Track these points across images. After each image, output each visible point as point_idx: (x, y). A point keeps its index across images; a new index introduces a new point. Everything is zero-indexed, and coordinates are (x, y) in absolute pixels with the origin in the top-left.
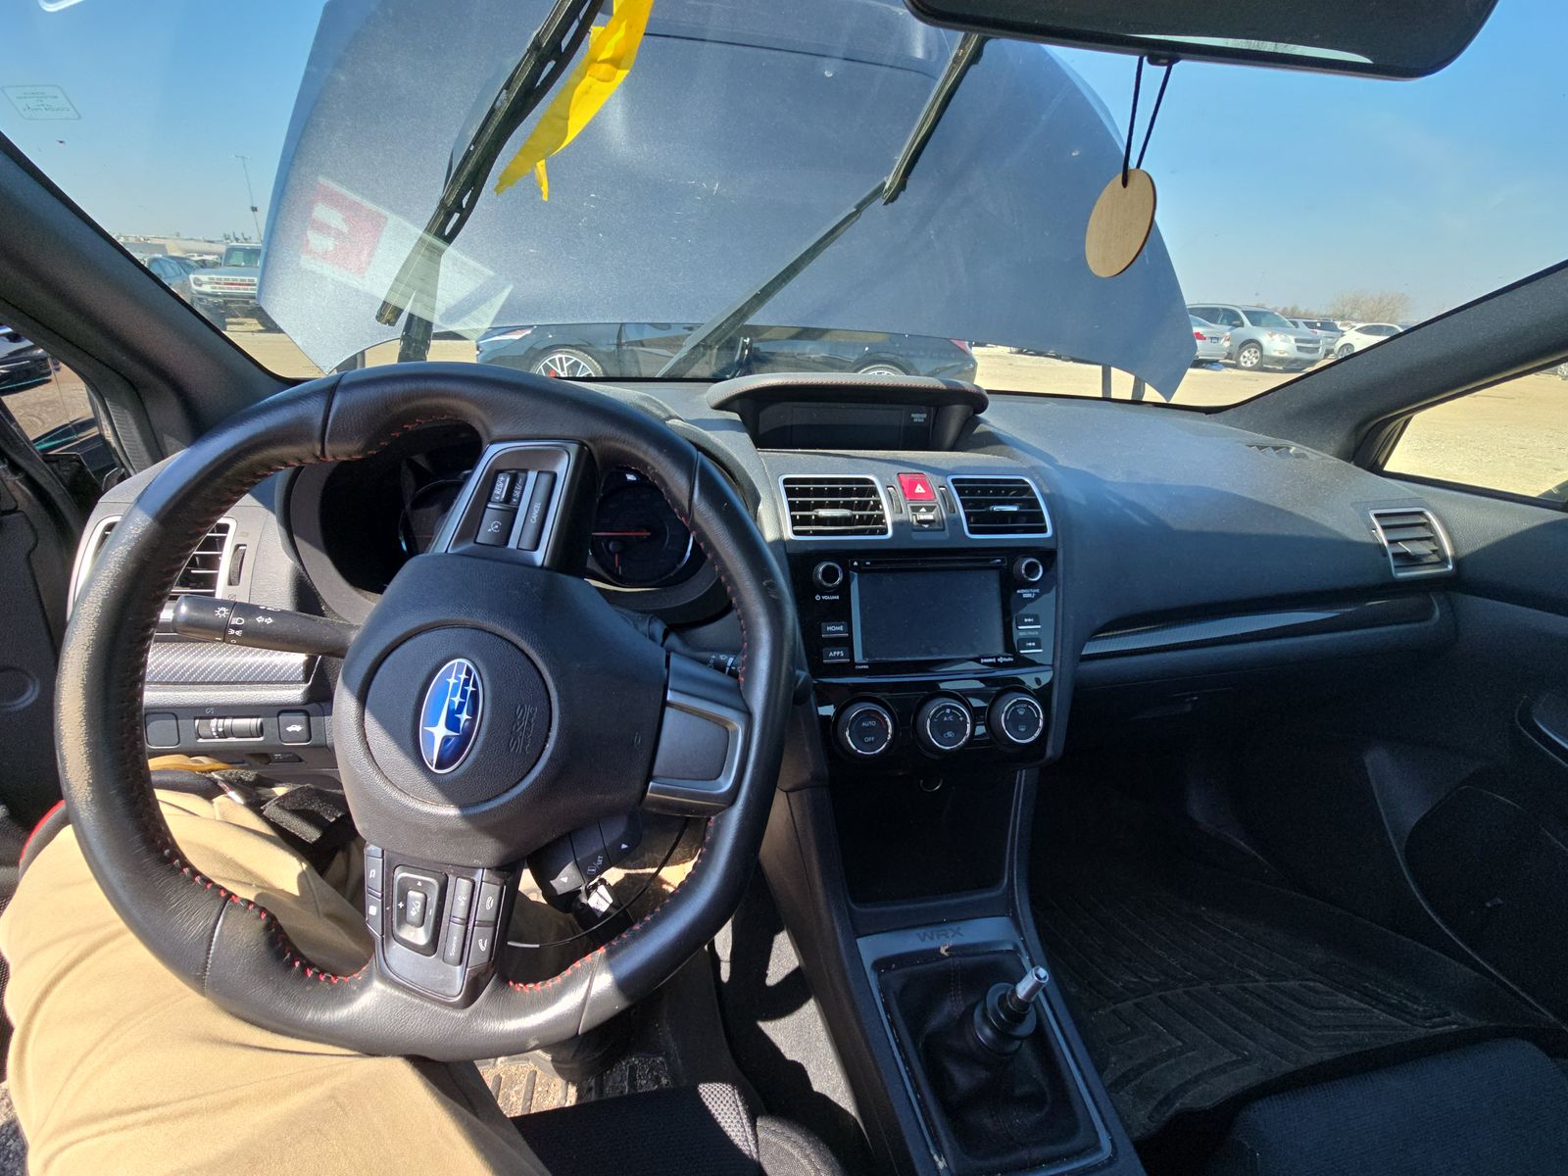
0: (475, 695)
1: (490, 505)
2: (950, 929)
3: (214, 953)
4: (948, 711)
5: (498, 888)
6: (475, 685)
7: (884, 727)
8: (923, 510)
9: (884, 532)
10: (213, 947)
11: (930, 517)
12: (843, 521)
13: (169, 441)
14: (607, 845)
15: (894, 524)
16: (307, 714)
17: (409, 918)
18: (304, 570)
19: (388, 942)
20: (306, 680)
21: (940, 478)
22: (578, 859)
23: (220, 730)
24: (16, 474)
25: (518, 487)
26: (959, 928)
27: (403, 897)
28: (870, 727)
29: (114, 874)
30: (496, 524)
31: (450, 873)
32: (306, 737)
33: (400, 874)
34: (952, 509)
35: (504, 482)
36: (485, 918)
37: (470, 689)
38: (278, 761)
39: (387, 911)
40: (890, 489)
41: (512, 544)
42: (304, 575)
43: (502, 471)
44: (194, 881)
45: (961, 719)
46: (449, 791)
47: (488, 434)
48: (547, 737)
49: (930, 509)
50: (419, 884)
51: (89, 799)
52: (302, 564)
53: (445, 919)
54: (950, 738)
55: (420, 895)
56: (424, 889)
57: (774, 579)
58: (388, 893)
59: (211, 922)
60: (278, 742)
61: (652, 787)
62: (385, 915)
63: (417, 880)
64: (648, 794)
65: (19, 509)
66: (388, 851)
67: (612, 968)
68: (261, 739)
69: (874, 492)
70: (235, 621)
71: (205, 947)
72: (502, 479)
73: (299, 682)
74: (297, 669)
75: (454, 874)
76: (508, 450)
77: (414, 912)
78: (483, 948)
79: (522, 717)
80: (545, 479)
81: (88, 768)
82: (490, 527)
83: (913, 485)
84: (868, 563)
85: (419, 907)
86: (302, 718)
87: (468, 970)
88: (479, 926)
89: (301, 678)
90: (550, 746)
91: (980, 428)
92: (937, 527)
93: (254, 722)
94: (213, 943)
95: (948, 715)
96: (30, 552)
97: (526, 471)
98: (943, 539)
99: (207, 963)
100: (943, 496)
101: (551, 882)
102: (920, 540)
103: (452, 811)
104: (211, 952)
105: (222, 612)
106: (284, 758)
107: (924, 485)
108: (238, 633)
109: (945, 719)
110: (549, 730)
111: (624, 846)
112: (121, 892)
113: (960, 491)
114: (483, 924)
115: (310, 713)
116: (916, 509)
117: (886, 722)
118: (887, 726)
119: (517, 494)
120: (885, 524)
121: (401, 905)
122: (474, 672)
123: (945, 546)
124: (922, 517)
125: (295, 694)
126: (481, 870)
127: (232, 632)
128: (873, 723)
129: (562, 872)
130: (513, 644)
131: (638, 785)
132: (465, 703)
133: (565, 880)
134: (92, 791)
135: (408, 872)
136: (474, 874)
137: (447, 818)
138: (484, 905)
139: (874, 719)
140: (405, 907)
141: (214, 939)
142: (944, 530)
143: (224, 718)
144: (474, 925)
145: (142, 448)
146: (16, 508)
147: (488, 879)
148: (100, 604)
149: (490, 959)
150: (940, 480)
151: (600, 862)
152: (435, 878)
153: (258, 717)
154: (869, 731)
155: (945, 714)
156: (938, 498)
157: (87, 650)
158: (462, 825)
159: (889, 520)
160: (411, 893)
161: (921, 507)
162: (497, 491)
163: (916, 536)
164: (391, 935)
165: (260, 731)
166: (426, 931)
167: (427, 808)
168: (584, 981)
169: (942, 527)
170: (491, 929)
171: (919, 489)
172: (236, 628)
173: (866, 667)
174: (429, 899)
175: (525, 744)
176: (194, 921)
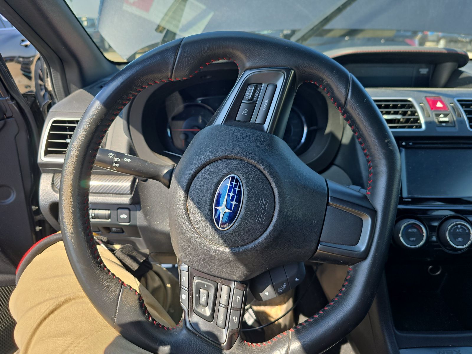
0: (240, 192)
1: (243, 101)
2: (454, 351)
3: (119, 308)
4: (459, 226)
5: (242, 292)
6: (240, 187)
7: (421, 233)
8: (442, 116)
9: (420, 127)
10: (118, 305)
11: (446, 119)
12: (396, 121)
13: (72, 86)
14: (288, 278)
15: (427, 123)
16: (129, 210)
17: (201, 302)
18: (132, 142)
19: (191, 313)
20: (131, 194)
21: (450, 99)
22: (274, 284)
23: (93, 215)
24: (12, 101)
25: (257, 92)
26: (459, 351)
27: (198, 292)
28: (413, 232)
29: (80, 267)
30: (246, 111)
31: (219, 282)
32: (128, 221)
33: (196, 281)
34: (460, 115)
35: (250, 90)
36: (236, 306)
37: (237, 189)
38: (114, 232)
39: (190, 297)
40: (422, 105)
41: (252, 120)
42: (132, 145)
43: (249, 84)
44: (109, 274)
45: (467, 231)
46: (226, 239)
47: (244, 67)
48: (273, 216)
49: (446, 115)
50: (206, 286)
51: (72, 231)
52: (132, 139)
53: (217, 305)
54: (460, 242)
55: (205, 292)
56: (207, 289)
57: (391, 140)
58: (191, 289)
59: (117, 293)
60: (116, 222)
61: (320, 248)
62: (190, 300)
63: (204, 284)
64: (318, 251)
65: (13, 116)
66: (191, 267)
67: (299, 339)
68: (109, 220)
69: (412, 106)
70: (116, 160)
71: (116, 304)
72: (250, 88)
73: (128, 194)
74: (128, 188)
75: (221, 283)
76: (254, 74)
77: (203, 300)
78: (235, 321)
79: (262, 204)
80: (270, 88)
81: (72, 217)
82: (242, 112)
83: (435, 102)
84: (411, 144)
85: (205, 297)
86: (127, 211)
87: (228, 331)
88: (233, 310)
89: (129, 192)
90: (274, 220)
91: (463, 76)
92: (451, 125)
93: (107, 212)
94: (118, 303)
95: (459, 229)
96: (16, 135)
97: (261, 84)
98: (454, 131)
99: (116, 312)
100: (453, 108)
101: (260, 294)
102: (441, 131)
103: (226, 250)
104: (118, 307)
105: (111, 155)
106: (117, 231)
107: (442, 102)
108: (117, 165)
109: (457, 231)
110: (274, 212)
111: (297, 279)
112: (82, 276)
113: (462, 105)
114: (235, 309)
115: (131, 209)
116: (438, 115)
117: (422, 230)
118: (423, 233)
119: (256, 95)
120: (420, 123)
121: (197, 295)
122: (240, 181)
123: (456, 135)
124: (442, 120)
125: (126, 200)
126: (234, 282)
127: (115, 164)
128: (415, 230)
129: (265, 290)
130: (257, 168)
131: (314, 245)
132: (235, 196)
133: (267, 294)
134: (73, 228)
135: (200, 280)
136: (230, 284)
137: (224, 252)
138: (235, 300)
139: (415, 228)
140: (199, 297)
141: (119, 301)
142: (455, 126)
143: (95, 209)
144: (231, 309)
145: (62, 90)
146: (12, 116)
147: (237, 287)
148: (80, 143)
149: (238, 328)
150: (450, 100)
151: (285, 286)
152: (212, 284)
153: (108, 210)
154: (413, 235)
155: (457, 228)
156: (450, 109)
157: (74, 164)
158: (231, 257)
159: (422, 120)
160: (201, 290)
161: (440, 114)
162: (247, 94)
163: (439, 129)
164: (192, 310)
165: (109, 217)
166: (209, 309)
167: (215, 247)
168: (285, 344)
169: (453, 125)
170: (239, 312)
171: (439, 105)
172: (116, 163)
173: (410, 200)
174: (210, 294)
175: (263, 218)
176: (111, 292)
